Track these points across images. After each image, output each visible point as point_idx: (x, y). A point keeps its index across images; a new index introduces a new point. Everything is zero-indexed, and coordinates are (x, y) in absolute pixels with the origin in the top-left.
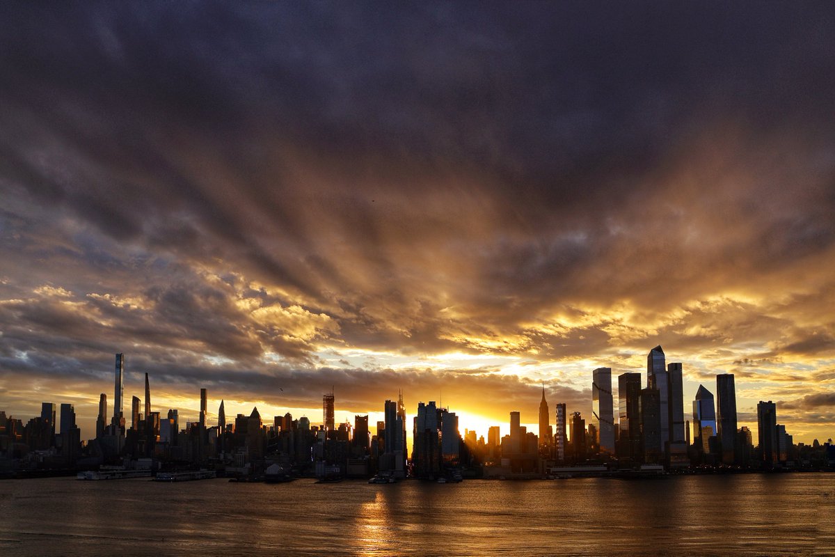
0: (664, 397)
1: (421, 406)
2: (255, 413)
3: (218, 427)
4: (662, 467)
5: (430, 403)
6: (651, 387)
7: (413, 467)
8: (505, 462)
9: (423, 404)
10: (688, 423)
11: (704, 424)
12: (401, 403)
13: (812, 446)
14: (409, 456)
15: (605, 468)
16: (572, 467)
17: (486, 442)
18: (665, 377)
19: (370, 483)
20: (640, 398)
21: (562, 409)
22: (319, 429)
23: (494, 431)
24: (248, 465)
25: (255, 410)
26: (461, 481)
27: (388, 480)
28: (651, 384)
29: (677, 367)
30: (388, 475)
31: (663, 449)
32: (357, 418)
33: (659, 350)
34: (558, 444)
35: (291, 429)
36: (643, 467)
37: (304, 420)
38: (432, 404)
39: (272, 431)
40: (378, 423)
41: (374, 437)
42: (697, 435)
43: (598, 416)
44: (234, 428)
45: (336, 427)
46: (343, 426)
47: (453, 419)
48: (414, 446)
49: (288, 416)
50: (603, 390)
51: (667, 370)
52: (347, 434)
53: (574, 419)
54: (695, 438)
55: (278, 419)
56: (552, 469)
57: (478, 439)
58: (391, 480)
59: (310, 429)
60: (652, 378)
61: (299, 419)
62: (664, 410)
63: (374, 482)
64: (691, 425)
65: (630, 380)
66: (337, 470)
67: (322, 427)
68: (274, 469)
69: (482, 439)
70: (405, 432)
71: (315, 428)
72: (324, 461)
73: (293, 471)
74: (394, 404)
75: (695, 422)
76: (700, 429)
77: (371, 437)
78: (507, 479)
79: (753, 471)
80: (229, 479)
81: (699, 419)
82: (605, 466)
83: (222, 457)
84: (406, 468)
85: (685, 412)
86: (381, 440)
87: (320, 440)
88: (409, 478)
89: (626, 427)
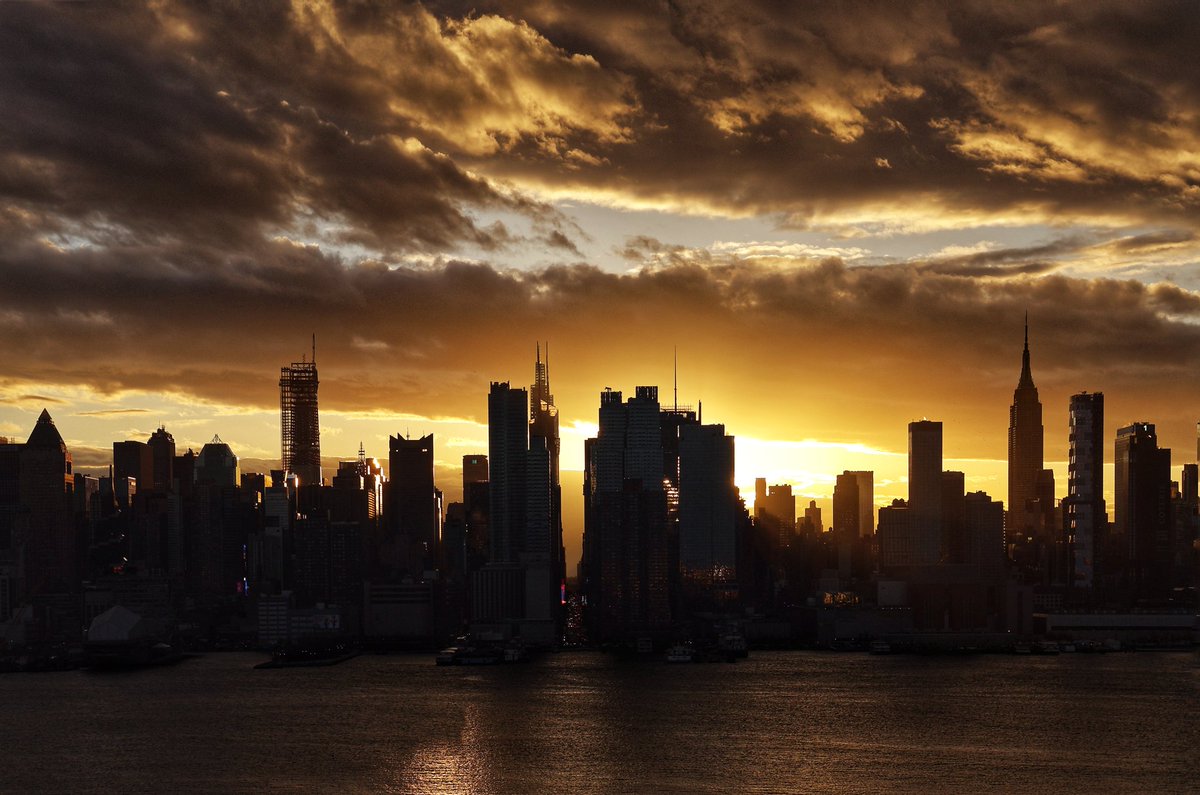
1: (610, 401)
2: (45, 429)
5: (641, 391)
7: (584, 609)
8: (890, 591)
9: (618, 396)
12: (541, 391)
17: (827, 522)
19: (440, 663)
21: (1088, 412)
22: (269, 481)
23: (853, 487)
24: (25, 613)
25: (45, 421)
26: (742, 655)
27: (503, 654)
30: (499, 637)
32: (397, 443)
34: (1073, 531)
37: (218, 454)
38: (647, 395)
39: (107, 491)
40: (468, 460)
41: (452, 507)
45: (326, 476)
46: (350, 472)
47: (717, 447)
48: (586, 535)
49: (161, 439)
52: (362, 498)
53: (1133, 448)
55: (125, 452)
56: (1053, 620)
57: (800, 512)
58: (511, 654)
59: (238, 482)
63: (456, 661)
66: (331, 621)
67: (277, 475)
68: (113, 624)
70: (557, 491)
71: (253, 481)
72: (286, 593)
73: (183, 627)
74: (520, 394)
77: (442, 511)
84: (563, 612)
86: (477, 516)
87: (272, 521)
88: (569, 647)
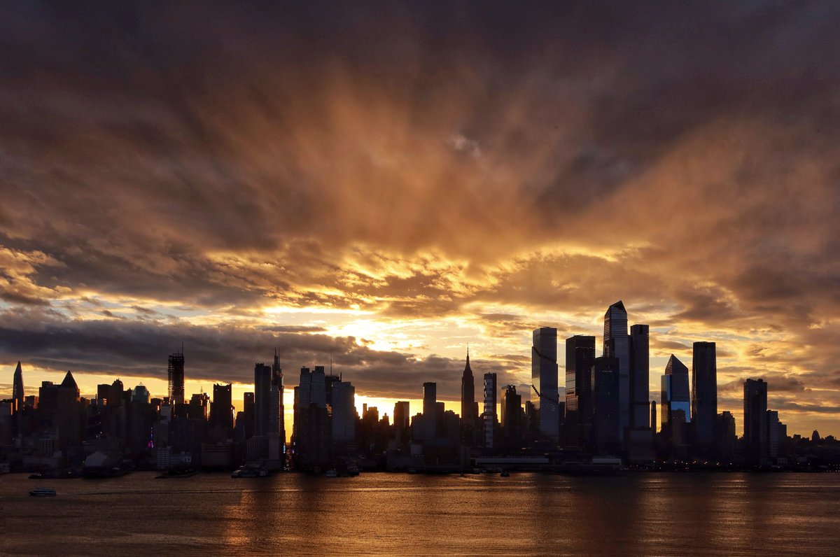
0: (624, 368)
1: (305, 371)
2: (69, 380)
3: (13, 401)
4: (619, 460)
5: (317, 367)
6: (608, 354)
7: (293, 455)
8: (415, 449)
9: (308, 369)
10: (654, 404)
11: (675, 406)
12: (277, 367)
13: (811, 439)
14: (288, 440)
15: (546, 460)
16: (503, 457)
17: (391, 422)
18: (626, 342)
19: (233, 477)
20: (593, 369)
21: (491, 381)
22: (163, 402)
23: (402, 408)
24: (58, 454)
25: (69, 377)
27: (259, 473)
28: (608, 351)
29: (642, 331)
30: (258, 466)
31: (621, 437)
32: (216, 387)
33: (619, 308)
34: (485, 426)
35: (123, 401)
36: (596, 460)
37: (141, 390)
38: (320, 369)
39: (92, 405)
40: (246, 394)
41: (239, 413)
42: (666, 421)
43: (539, 391)
44: (36, 402)
45: (187, 399)
46: (196, 398)
47: (347, 390)
48: (294, 425)
49: (118, 384)
50: (545, 357)
51: (629, 333)
52: (202, 408)
53: (508, 394)
54: (663, 424)
55: (103, 388)
56: (478, 460)
57: (380, 417)
58: (262, 473)
59: (150, 402)
60: (610, 342)
61: (133, 388)
62: (624, 385)
63: (239, 476)
64: (659, 407)
65: (580, 346)
66: (187, 459)
67: (166, 399)
68: (96, 459)
69: (386, 418)
70: (282, 407)
71: (156, 401)
72: (169, 447)
73: (125, 461)
74: (268, 368)
75: (663, 403)
76: (670, 414)
77: (235, 415)
78: (417, 472)
79: (735, 469)
80: (29, 475)
81: (669, 399)
82: (546, 457)
83: (18, 442)
84: (284, 457)
85: (651, 390)
86: (249, 417)
87: (164, 418)
88: (287, 471)
89: (574, 408)
